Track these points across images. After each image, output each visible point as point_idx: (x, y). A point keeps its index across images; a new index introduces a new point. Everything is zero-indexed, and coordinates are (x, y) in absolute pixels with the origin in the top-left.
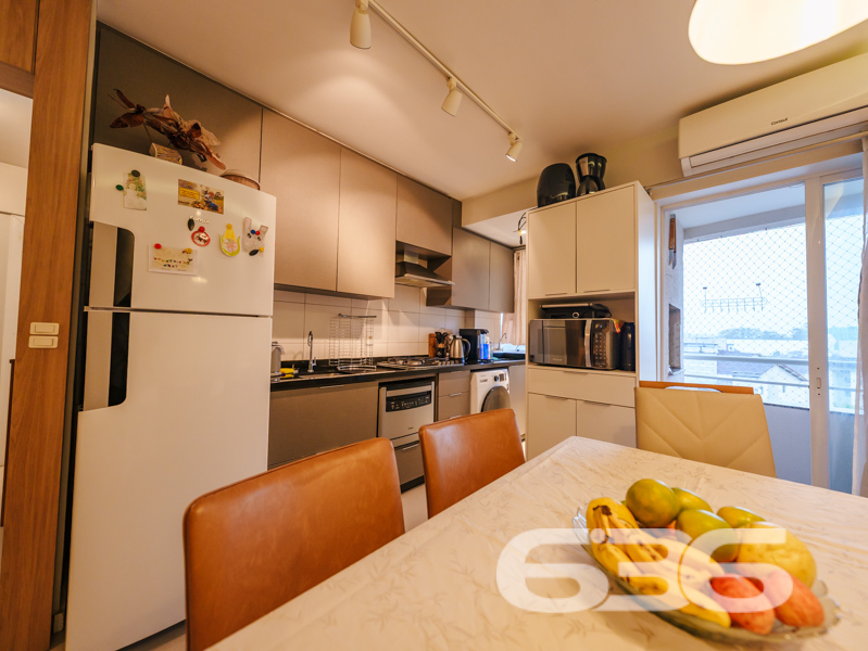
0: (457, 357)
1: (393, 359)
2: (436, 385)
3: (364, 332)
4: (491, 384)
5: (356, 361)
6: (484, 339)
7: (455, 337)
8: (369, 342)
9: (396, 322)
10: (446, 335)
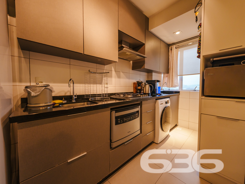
0: (147, 93)
1: (118, 94)
2: (141, 107)
3: (103, 81)
4: (164, 105)
5: (99, 95)
6: (158, 85)
7: (145, 84)
8: (106, 86)
9: (119, 77)
10: (142, 82)
